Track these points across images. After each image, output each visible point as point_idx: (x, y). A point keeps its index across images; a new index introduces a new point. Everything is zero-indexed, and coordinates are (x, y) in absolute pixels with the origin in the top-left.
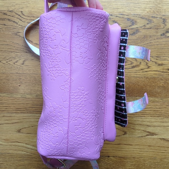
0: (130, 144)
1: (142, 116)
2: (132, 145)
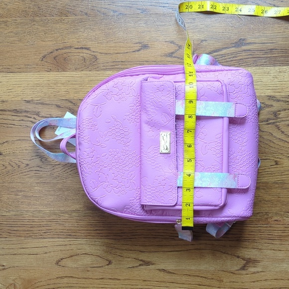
0: (117, 278)
1: (132, 238)
2: (119, 280)
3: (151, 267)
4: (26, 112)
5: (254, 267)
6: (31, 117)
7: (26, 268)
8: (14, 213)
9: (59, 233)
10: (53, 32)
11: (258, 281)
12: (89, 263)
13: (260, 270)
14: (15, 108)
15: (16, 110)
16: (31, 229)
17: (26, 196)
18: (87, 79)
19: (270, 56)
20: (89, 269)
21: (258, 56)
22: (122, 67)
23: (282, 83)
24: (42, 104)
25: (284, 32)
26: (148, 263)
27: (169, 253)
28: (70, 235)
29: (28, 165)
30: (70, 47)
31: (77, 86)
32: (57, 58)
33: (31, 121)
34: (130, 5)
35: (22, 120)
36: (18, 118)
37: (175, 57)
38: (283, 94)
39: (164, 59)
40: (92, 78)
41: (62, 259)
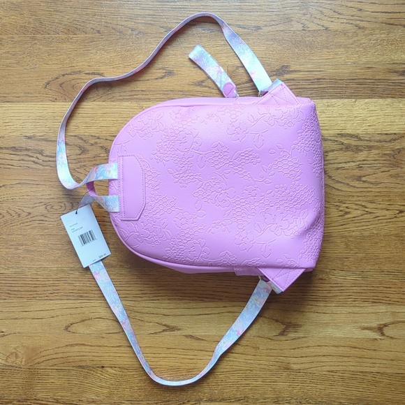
3: (176, 333)
4: (26, 150)
5: (295, 332)
6: (33, 157)
7: (30, 335)
8: (14, 270)
9: (68, 294)
10: (58, 54)
11: (298, 348)
12: (104, 328)
13: (303, 336)
14: (14, 146)
15: (15, 147)
16: (35, 289)
17: (28, 251)
18: (100, 112)
19: (316, 86)
20: (104, 335)
21: (302, 86)
22: (143, 97)
23: (330, 119)
24: (46, 140)
25: (334, 58)
26: (172, 329)
27: (198, 317)
28: (81, 296)
29: (30, 213)
30: (80, 72)
31: (88, 120)
32: (63, 85)
33: (34, 162)
34: (152, 22)
35: (23, 160)
36: (18, 158)
37: (205, 86)
38: (331, 132)
39: (191, 88)
40: (105, 110)
41: (71, 324)
